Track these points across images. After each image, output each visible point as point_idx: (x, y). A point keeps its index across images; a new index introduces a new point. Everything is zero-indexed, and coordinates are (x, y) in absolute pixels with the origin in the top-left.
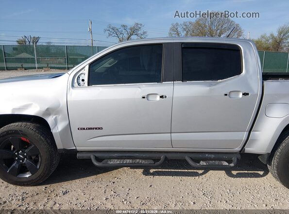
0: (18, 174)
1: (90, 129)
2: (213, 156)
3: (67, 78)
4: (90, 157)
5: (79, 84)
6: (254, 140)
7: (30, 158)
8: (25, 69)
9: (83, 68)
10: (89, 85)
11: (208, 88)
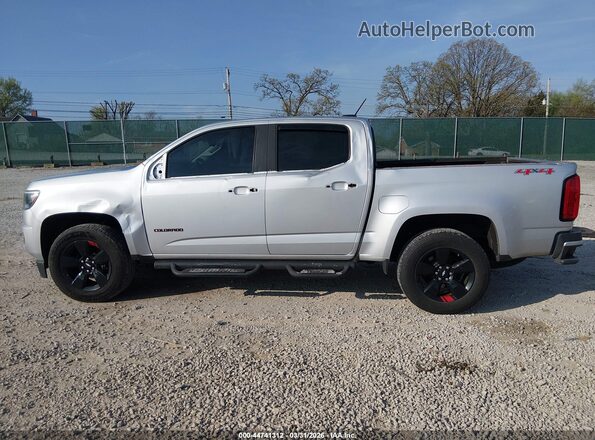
0: (84, 287)
1: (168, 230)
2: (320, 265)
3: (141, 169)
4: (169, 267)
5: (156, 177)
6: (368, 244)
7: (99, 268)
8: (105, 164)
9: (160, 158)
10: (166, 177)
11: (306, 179)
